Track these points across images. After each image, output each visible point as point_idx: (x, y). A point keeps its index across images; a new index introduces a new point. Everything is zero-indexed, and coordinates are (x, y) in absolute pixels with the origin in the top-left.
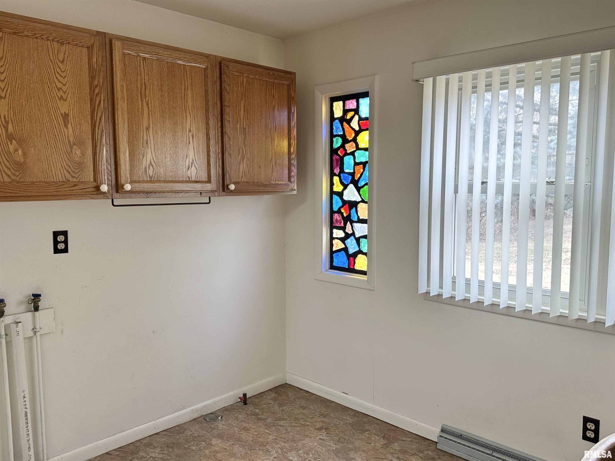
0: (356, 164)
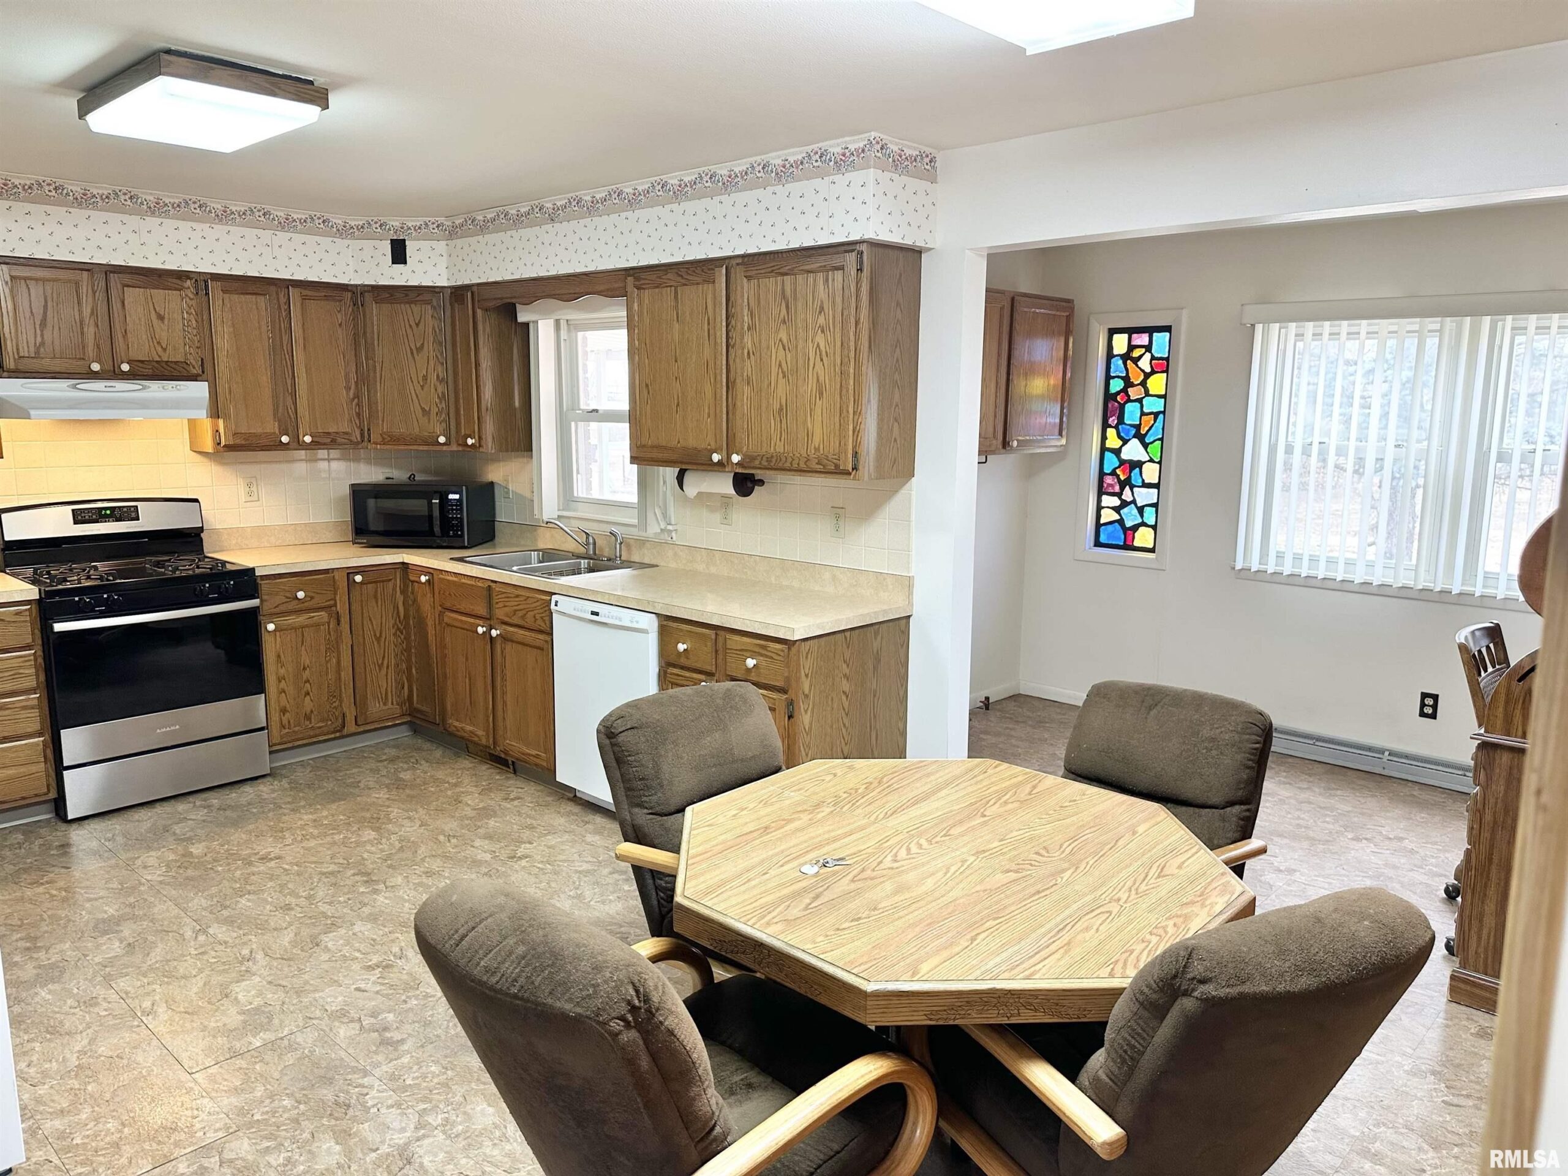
0: (1143, 414)
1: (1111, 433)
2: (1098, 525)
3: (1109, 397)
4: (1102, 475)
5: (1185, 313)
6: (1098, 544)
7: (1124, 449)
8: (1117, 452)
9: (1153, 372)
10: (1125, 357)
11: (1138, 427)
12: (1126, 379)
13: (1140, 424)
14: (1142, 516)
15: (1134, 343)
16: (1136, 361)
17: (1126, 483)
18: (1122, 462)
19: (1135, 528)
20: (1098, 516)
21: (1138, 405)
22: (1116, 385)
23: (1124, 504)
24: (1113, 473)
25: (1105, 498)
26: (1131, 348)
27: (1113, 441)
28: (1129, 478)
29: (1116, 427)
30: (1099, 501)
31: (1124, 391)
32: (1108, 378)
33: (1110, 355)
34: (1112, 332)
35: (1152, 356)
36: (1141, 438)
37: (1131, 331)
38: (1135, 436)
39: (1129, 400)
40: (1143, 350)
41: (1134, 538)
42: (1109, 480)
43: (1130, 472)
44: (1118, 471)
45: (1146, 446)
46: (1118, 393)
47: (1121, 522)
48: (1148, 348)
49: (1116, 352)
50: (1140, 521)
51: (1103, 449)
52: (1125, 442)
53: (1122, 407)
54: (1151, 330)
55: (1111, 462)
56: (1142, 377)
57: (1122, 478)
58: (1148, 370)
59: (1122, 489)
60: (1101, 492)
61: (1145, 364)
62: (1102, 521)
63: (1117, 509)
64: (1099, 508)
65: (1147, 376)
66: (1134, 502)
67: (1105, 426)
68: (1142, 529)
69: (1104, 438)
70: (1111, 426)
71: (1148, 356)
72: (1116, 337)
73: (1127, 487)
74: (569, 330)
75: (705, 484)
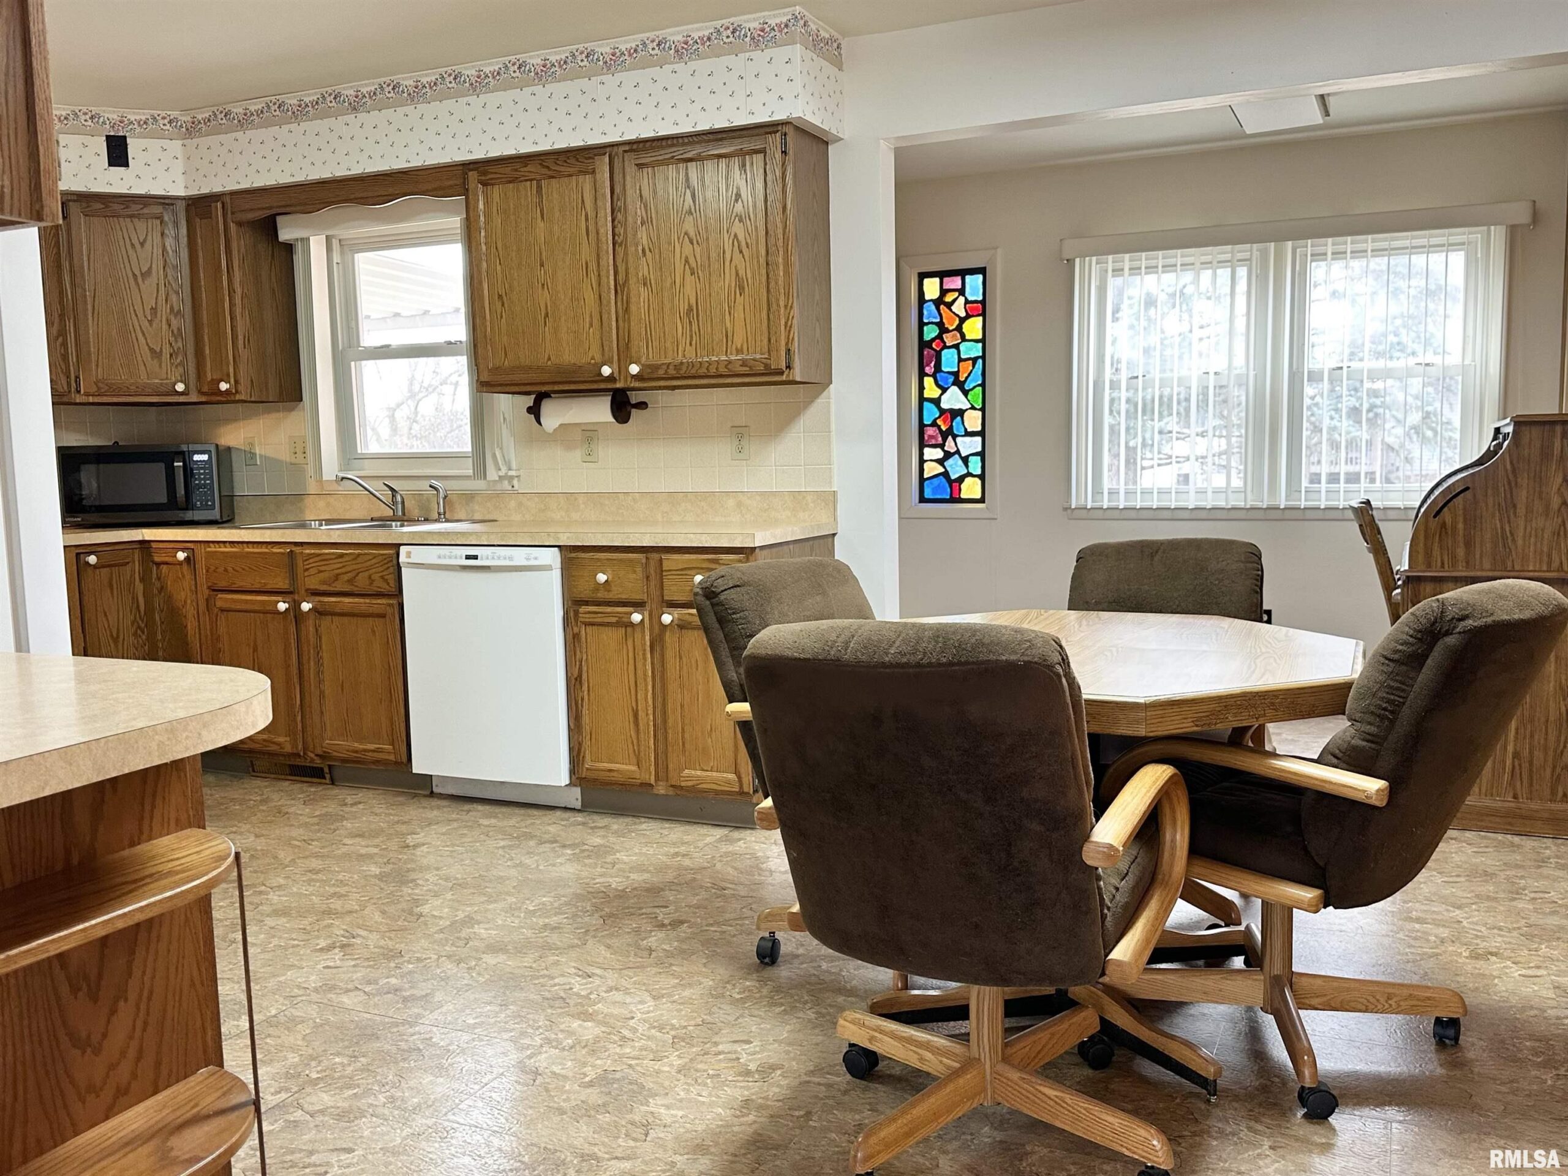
0: (960, 360)
1: (928, 382)
2: (922, 480)
3: (923, 345)
4: (922, 426)
5: (999, 251)
6: (923, 500)
7: (943, 397)
8: (936, 402)
9: (968, 316)
10: (938, 302)
11: (956, 374)
12: (940, 325)
13: (958, 371)
14: (967, 466)
15: (945, 287)
16: (949, 305)
17: (949, 433)
18: (943, 412)
19: (961, 479)
20: (921, 470)
21: (954, 351)
22: (931, 332)
23: (948, 455)
24: (934, 424)
25: (927, 451)
26: (944, 292)
27: (931, 390)
28: (951, 427)
29: (934, 376)
30: (921, 454)
31: (939, 337)
32: (921, 325)
33: (922, 300)
34: (922, 276)
35: (966, 299)
36: (960, 385)
37: (942, 275)
38: (954, 384)
39: (945, 347)
40: (956, 294)
41: (960, 490)
42: (930, 431)
43: (952, 422)
44: (939, 422)
45: (966, 393)
46: (933, 340)
47: (946, 474)
48: (962, 292)
49: (927, 297)
50: (965, 471)
51: (922, 399)
52: (944, 390)
53: (938, 355)
54: (963, 273)
55: (930, 413)
56: (957, 322)
57: (944, 428)
58: (963, 314)
59: (945, 440)
60: (922, 446)
61: (959, 308)
62: (926, 476)
63: (941, 462)
64: (922, 462)
65: (962, 320)
66: (958, 452)
67: (922, 374)
68: (968, 480)
69: (921, 388)
70: (928, 375)
71: (962, 300)
72: (926, 281)
73: (950, 438)
74: (342, 253)
75: (571, 412)
